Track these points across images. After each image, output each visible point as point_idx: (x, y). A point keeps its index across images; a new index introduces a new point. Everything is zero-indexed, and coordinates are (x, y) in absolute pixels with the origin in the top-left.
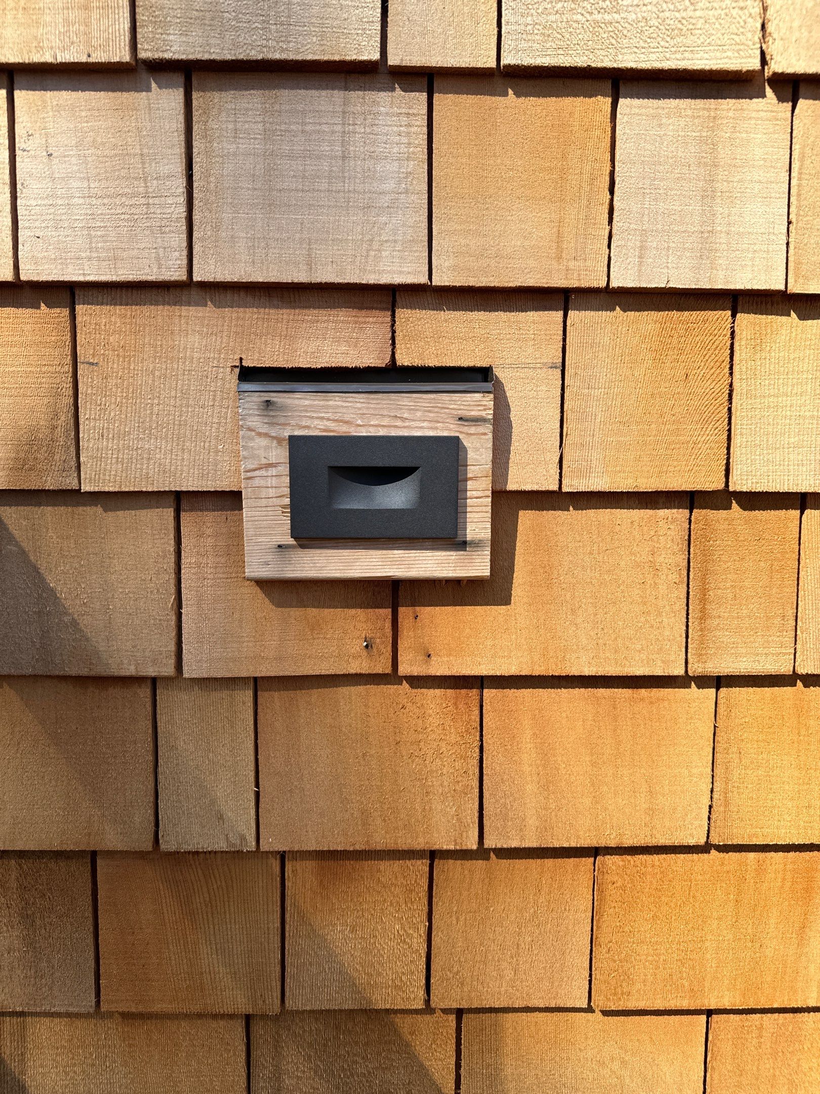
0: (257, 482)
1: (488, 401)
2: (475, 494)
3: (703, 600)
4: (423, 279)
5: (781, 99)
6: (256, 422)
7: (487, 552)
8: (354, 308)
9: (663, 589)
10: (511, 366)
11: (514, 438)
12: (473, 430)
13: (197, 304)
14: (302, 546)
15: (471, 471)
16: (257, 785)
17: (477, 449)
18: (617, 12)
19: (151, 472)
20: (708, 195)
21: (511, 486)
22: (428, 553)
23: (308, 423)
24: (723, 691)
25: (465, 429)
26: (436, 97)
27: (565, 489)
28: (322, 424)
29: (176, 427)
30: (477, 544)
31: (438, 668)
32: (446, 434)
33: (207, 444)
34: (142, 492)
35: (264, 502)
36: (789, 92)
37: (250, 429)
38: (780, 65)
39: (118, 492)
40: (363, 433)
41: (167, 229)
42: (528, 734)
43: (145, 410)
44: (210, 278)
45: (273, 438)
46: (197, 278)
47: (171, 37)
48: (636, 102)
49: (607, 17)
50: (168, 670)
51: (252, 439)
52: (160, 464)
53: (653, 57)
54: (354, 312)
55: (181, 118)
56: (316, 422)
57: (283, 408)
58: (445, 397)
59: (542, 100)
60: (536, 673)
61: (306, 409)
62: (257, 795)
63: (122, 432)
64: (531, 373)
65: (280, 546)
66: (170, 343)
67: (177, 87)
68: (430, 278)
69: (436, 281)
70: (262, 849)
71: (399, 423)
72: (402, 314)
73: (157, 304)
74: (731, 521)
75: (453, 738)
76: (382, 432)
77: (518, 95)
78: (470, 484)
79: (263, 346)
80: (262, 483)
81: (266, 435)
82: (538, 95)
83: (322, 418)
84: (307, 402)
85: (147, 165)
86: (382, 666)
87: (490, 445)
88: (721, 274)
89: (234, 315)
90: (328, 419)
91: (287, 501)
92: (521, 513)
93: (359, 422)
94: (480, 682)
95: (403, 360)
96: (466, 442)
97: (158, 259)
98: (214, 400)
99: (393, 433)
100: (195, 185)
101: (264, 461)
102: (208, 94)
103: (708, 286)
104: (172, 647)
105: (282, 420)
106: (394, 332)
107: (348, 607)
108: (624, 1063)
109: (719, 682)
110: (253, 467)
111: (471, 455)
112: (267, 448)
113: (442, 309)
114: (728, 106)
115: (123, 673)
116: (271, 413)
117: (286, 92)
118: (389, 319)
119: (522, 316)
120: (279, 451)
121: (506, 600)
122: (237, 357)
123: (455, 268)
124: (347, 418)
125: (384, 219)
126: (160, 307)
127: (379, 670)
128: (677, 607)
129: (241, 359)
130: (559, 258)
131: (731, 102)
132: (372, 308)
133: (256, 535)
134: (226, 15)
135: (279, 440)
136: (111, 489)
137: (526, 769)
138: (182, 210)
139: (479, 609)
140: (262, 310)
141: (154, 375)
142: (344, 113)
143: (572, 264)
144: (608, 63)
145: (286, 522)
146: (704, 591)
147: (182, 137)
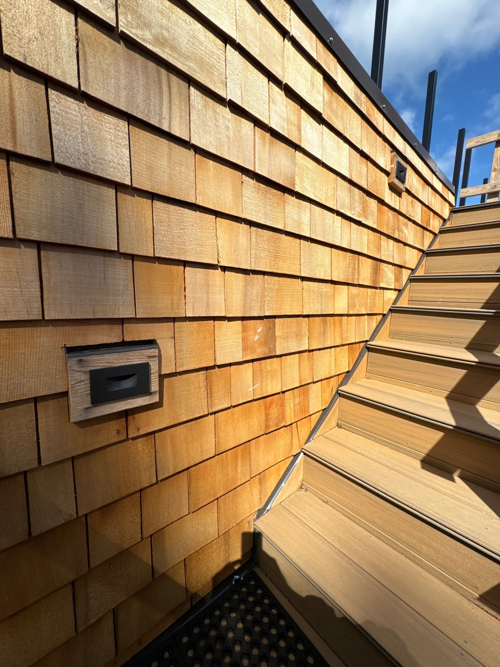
0: (76, 388)
1: (157, 351)
2: (153, 378)
3: (211, 393)
4: (134, 316)
5: (222, 271)
6: (76, 368)
7: (158, 394)
8: (109, 324)
9: (202, 392)
10: (161, 339)
11: (162, 359)
12: (152, 359)
13: (45, 326)
14: (95, 406)
15: (152, 371)
16: (76, 494)
17: (154, 365)
18: (185, 246)
19: (25, 391)
20: (208, 293)
21: (163, 373)
22: (140, 399)
23: (97, 365)
24: (216, 414)
25: (150, 360)
26: (135, 262)
27: (177, 371)
28: (102, 365)
29: (36, 373)
30: (155, 393)
31: (142, 432)
32: (144, 362)
33: (51, 377)
34: (20, 400)
35: (79, 394)
36: (223, 270)
37: (73, 370)
38: (222, 264)
39: (9, 402)
40: (117, 365)
41: (32, 300)
42: (169, 442)
43: (21, 368)
44: (53, 318)
45: (83, 372)
46: (47, 318)
47: (33, 232)
48: (190, 268)
49: (183, 247)
50: (35, 464)
51: (74, 373)
52: (29, 388)
53: (194, 259)
54: (109, 326)
55: (37, 260)
56: (99, 364)
57: (88, 361)
58: (144, 351)
59: (165, 266)
60: (171, 425)
61: (95, 360)
62: (76, 497)
63: (9, 378)
64: (166, 340)
65: (86, 408)
66: (32, 341)
67: (34, 248)
68: (136, 316)
69: (138, 316)
70: (79, 515)
71: (129, 361)
72: (125, 326)
73: (25, 327)
74: (216, 372)
75: (147, 451)
76: (123, 364)
77: (159, 263)
78: (152, 375)
79: (74, 339)
80: (78, 388)
81: (80, 371)
82: (165, 264)
83: (102, 363)
84: (96, 358)
85: (20, 276)
86: (123, 437)
87: (158, 363)
88: (212, 313)
89: (62, 329)
90: (104, 363)
91: (89, 392)
92: (165, 379)
93: (115, 362)
94: (154, 432)
95: (127, 339)
96: (150, 363)
97: (27, 312)
98: (54, 360)
99: (127, 364)
100: (44, 284)
101: (79, 380)
102: (48, 252)
103: (209, 316)
104: (36, 456)
105: (86, 365)
106: (123, 331)
107: (110, 421)
108: (198, 524)
109: (215, 413)
110: (74, 383)
111: (152, 367)
112: (80, 376)
113: (139, 323)
114: (211, 271)
115: (11, 473)
116: (82, 364)
117: (81, 255)
118: (121, 327)
119: (162, 324)
120: (85, 376)
121: (162, 406)
122: (63, 344)
123: (143, 312)
124: (111, 361)
125: (120, 298)
126: (27, 328)
127: (122, 439)
128: (205, 397)
129: (65, 345)
130: (173, 309)
131: (211, 270)
132: (115, 324)
133: (76, 406)
134: (57, 227)
135: (85, 372)
136: (4, 402)
137: (169, 453)
138: (39, 293)
139: (154, 411)
140: (73, 327)
141: (25, 354)
142: (104, 264)
143: (176, 311)
144: (183, 259)
145: (89, 398)
146: (211, 391)
147: (38, 267)
